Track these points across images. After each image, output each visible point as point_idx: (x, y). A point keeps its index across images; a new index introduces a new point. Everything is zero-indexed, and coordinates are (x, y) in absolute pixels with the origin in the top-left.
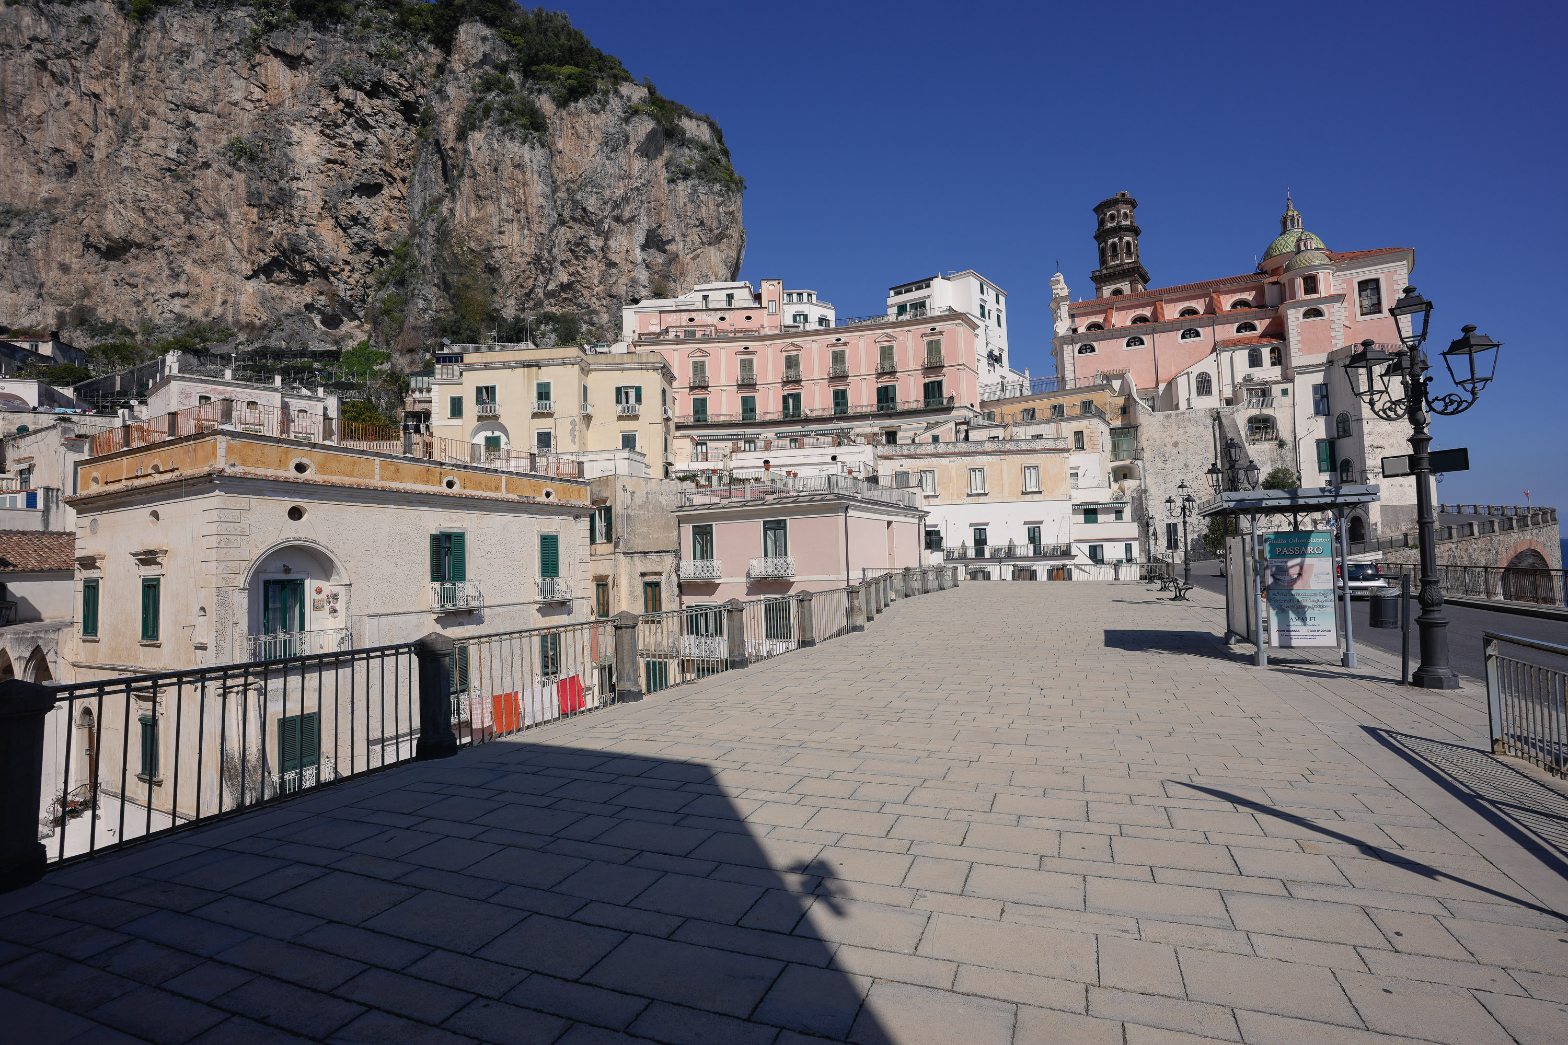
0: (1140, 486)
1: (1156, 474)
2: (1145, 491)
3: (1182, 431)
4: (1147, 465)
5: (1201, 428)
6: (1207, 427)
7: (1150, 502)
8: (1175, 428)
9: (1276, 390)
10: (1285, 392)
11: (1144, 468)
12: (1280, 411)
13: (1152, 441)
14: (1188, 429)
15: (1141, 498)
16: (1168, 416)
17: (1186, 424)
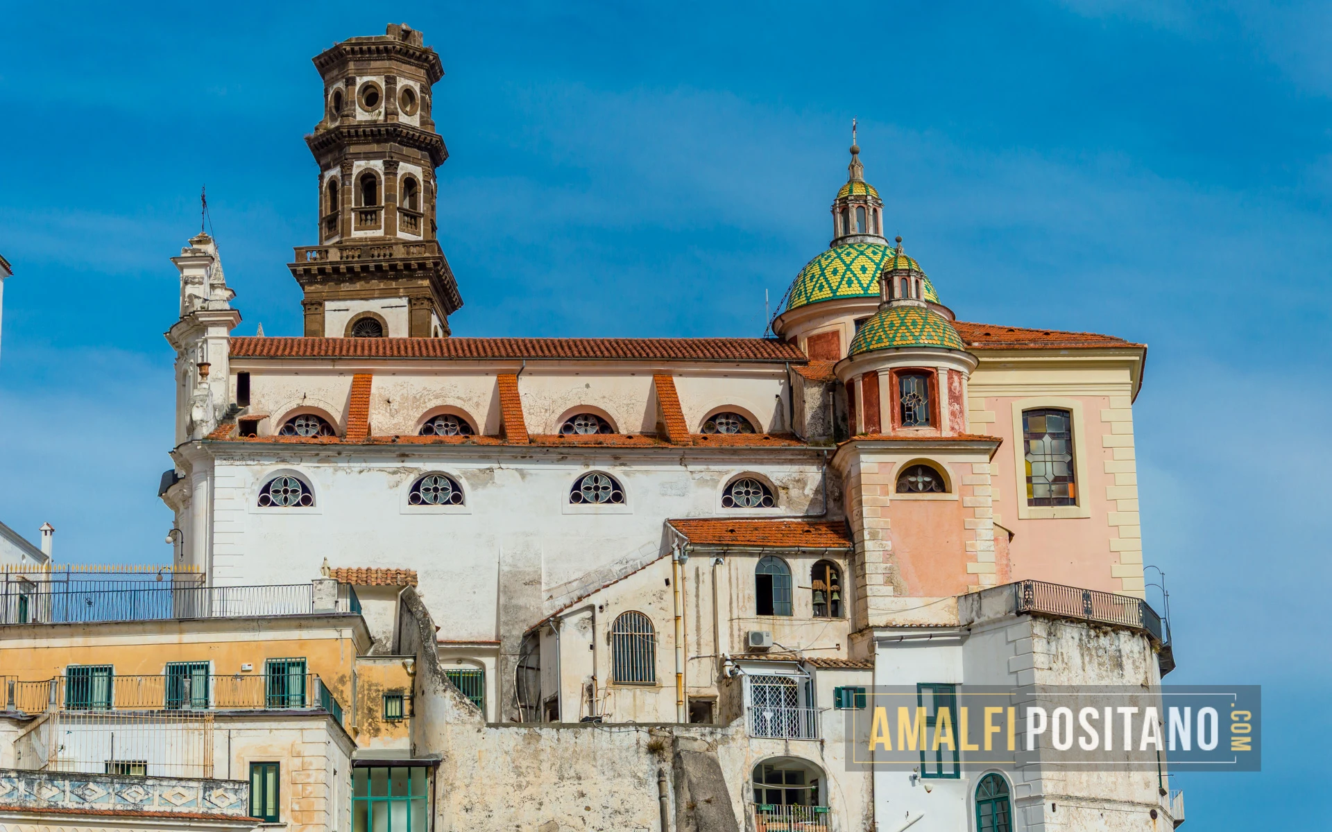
3: (570, 788)
5: (627, 784)
6: (641, 783)
8: (549, 775)
9: (826, 687)
12: (833, 753)
14: (585, 786)
17: (582, 766)
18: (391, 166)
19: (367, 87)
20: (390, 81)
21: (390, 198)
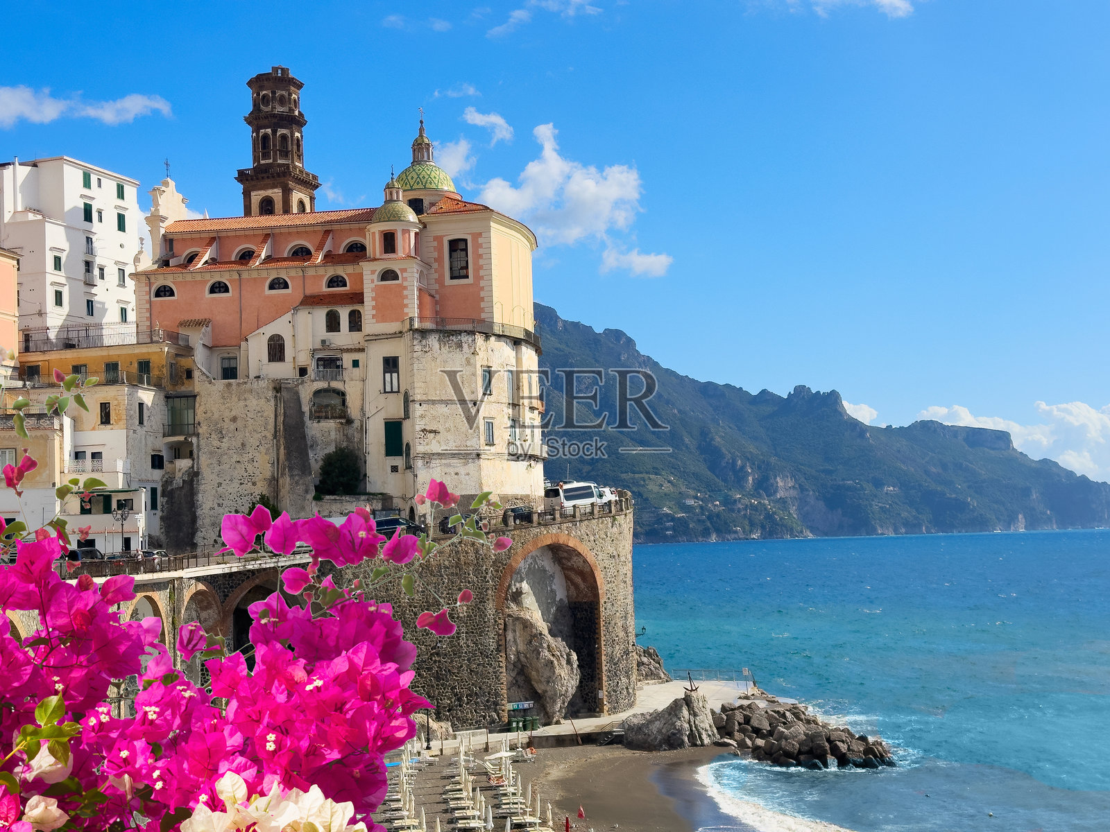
0: (193, 467)
1: (211, 453)
2: (197, 474)
3: (242, 403)
4: (202, 442)
5: (263, 401)
6: (268, 400)
7: (202, 488)
8: (235, 399)
9: (347, 360)
10: (356, 364)
11: (198, 446)
12: (350, 385)
13: (209, 414)
14: (248, 403)
15: (192, 481)
16: (230, 384)
17: (247, 395)
18: (274, 132)
19: (264, 96)
20: (273, 93)
21: (274, 145)
